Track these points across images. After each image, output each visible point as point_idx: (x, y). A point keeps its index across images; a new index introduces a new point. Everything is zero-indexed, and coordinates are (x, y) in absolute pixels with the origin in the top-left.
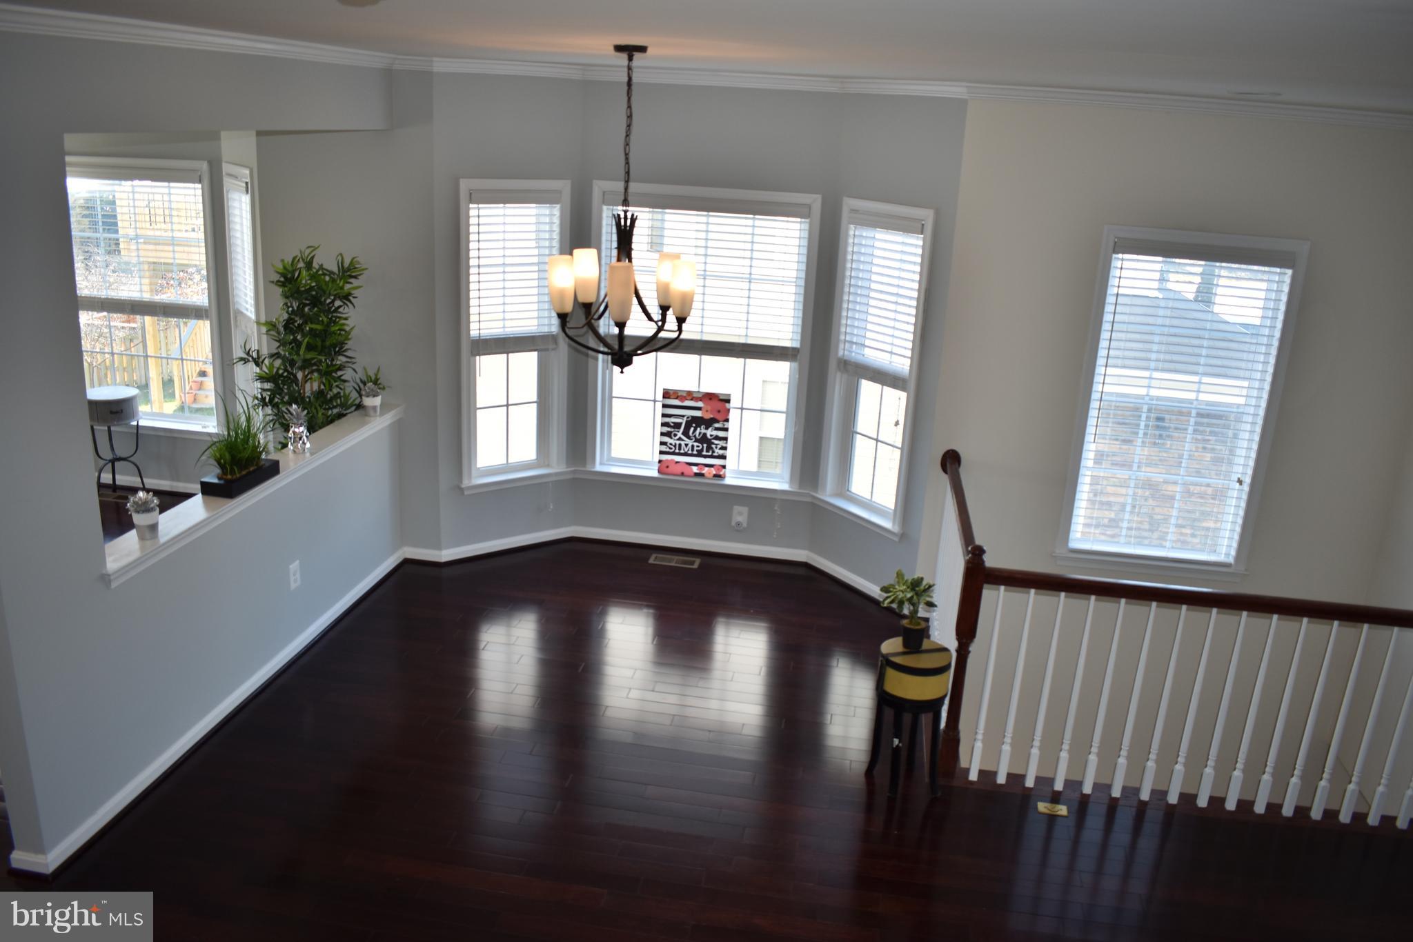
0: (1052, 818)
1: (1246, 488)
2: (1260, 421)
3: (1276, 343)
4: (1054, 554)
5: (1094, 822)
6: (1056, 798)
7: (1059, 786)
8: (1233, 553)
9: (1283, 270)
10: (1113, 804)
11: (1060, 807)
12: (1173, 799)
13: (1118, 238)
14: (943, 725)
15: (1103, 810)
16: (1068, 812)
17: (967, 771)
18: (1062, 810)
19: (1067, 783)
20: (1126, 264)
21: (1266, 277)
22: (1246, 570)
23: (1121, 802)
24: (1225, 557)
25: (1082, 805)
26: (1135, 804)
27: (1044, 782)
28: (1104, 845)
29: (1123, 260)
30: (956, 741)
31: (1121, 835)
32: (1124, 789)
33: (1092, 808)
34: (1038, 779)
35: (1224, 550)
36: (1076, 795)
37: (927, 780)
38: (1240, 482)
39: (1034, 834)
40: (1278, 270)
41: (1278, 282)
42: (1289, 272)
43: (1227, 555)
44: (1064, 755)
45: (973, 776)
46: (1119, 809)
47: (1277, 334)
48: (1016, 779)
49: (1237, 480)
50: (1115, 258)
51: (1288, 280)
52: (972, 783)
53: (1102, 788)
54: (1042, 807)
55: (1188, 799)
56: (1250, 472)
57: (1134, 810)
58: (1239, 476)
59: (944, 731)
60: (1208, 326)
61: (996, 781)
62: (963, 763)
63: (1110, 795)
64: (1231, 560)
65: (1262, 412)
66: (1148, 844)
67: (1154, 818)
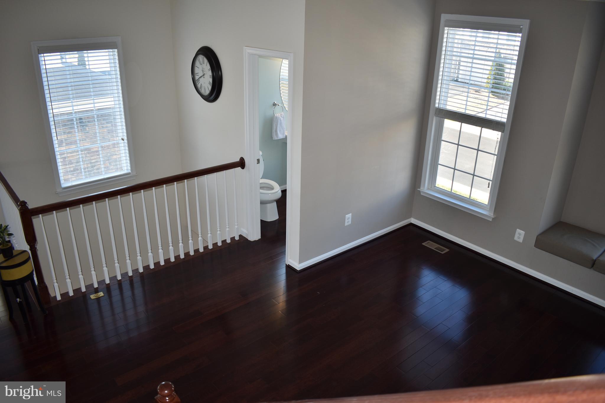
0: (98, 299)
1: (126, 141)
2: (123, 113)
3: (119, 80)
4: (57, 193)
5: (115, 293)
6: (96, 291)
7: (96, 286)
8: (129, 168)
9: (113, 50)
10: (120, 283)
11: (100, 293)
12: (141, 270)
13: (38, 47)
14: (36, 283)
15: (117, 286)
16: (104, 294)
17: (55, 297)
18: (101, 294)
19: (99, 283)
20: (46, 58)
21: (107, 54)
22: (136, 173)
23: (122, 281)
24: (127, 171)
25: (108, 288)
26: (128, 278)
27: (89, 287)
28: (122, 299)
29: (44, 56)
30: (46, 288)
31: (127, 293)
32: (122, 275)
33: (112, 288)
34: (86, 287)
35: (125, 168)
36: (105, 285)
37: (39, 309)
38: (123, 139)
39: (93, 309)
40: (111, 50)
41: (113, 55)
42: (116, 50)
43: (127, 170)
44: (93, 272)
45: (59, 298)
46: (123, 283)
47: (119, 77)
48: (77, 291)
49: (121, 139)
50: (40, 56)
51: (116, 53)
52: (59, 301)
53: (113, 278)
54: (93, 297)
55: (146, 268)
56: (125, 134)
57: (128, 281)
58: (122, 137)
59: (38, 286)
60: (90, 79)
61: (69, 296)
62: (52, 295)
63: (117, 280)
64: (130, 171)
65: (122, 110)
66: (139, 291)
67: (137, 280)
